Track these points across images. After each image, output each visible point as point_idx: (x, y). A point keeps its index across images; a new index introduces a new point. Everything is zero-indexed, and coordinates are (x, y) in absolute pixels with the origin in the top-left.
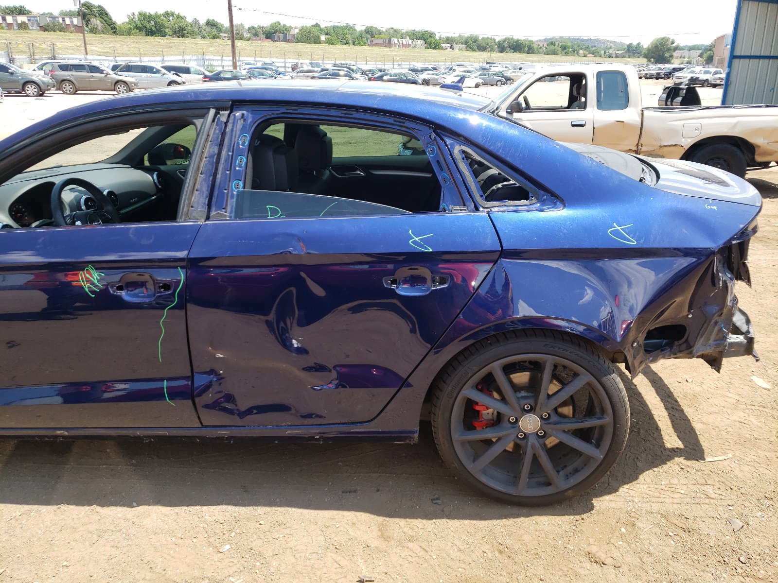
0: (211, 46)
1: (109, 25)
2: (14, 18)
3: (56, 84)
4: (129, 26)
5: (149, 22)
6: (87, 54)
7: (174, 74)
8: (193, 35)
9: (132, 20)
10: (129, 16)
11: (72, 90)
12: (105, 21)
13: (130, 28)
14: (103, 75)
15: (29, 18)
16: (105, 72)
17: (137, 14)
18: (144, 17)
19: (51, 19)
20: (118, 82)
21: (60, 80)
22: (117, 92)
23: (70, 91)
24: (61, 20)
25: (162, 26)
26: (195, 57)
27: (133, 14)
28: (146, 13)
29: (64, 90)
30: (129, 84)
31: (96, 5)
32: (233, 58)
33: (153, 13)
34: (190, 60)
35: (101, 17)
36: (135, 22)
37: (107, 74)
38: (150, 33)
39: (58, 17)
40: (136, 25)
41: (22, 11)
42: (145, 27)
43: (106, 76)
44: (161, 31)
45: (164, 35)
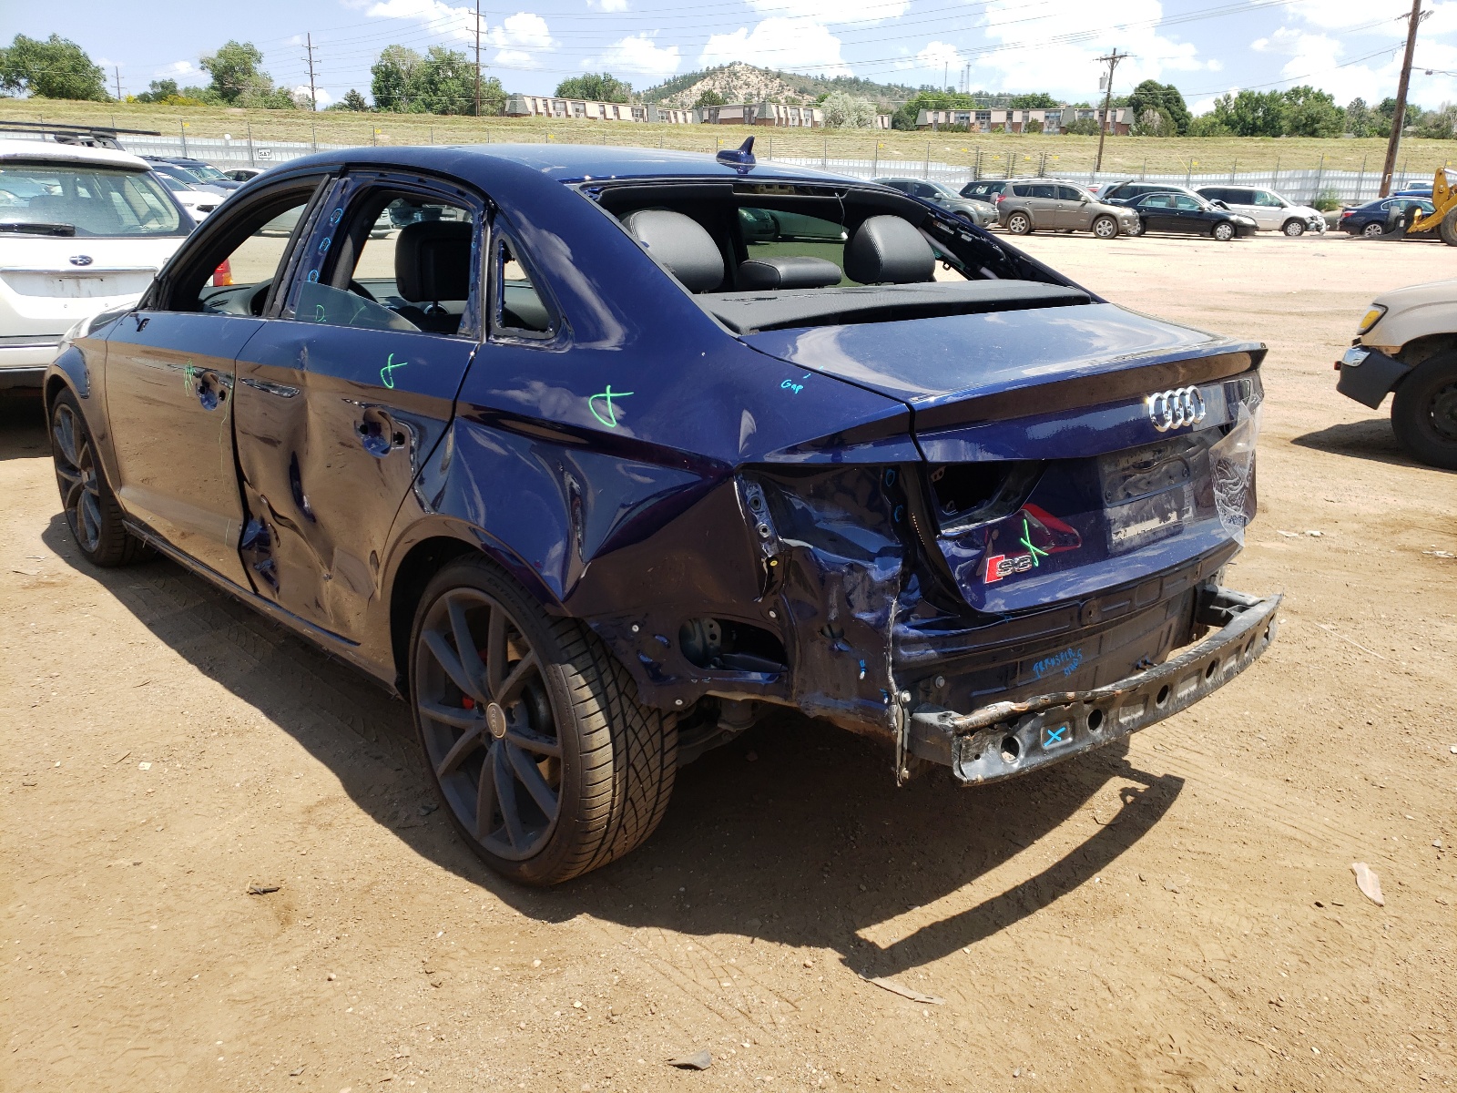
0: (1353, 150)
1: (1177, 120)
2: (1026, 114)
3: (999, 217)
4: (1214, 120)
5: (1255, 110)
6: (1098, 169)
7: (1217, 203)
8: (1334, 130)
9: (1221, 109)
10: (1217, 102)
11: (1023, 228)
12: (1172, 113)
13: (1215, 123)
14: (1079, 204)
15: (1048, 114)
16: (1083, 199)
17: (1234, 95)
18: (1250, 101)
19: (1081, 114)
20: (1102, 215)
21: (1010, 211)
22: (1096, 233)
23: (1020, 229)
24: (1096, 116)
25: (1277, 117)
26: (1299, 175)
27: (1228, 98)
28: (1253, 93)
29: (1012, 227)
30: (1119, 221)
31: (1163, 85)
32: (1385, 174)
33: (1266, 91)
34: (1289, 180)
35: (1166, 107)
36: (1227, 112)
37: (1086, 202)
38: (1249, 130)
39: (1093, 111)
40: (1227, 118)
41: (1042, 102)
42: (1242, 119)
43: (1083, 205)
44: (1274, 127)
45: (1276, 134)
